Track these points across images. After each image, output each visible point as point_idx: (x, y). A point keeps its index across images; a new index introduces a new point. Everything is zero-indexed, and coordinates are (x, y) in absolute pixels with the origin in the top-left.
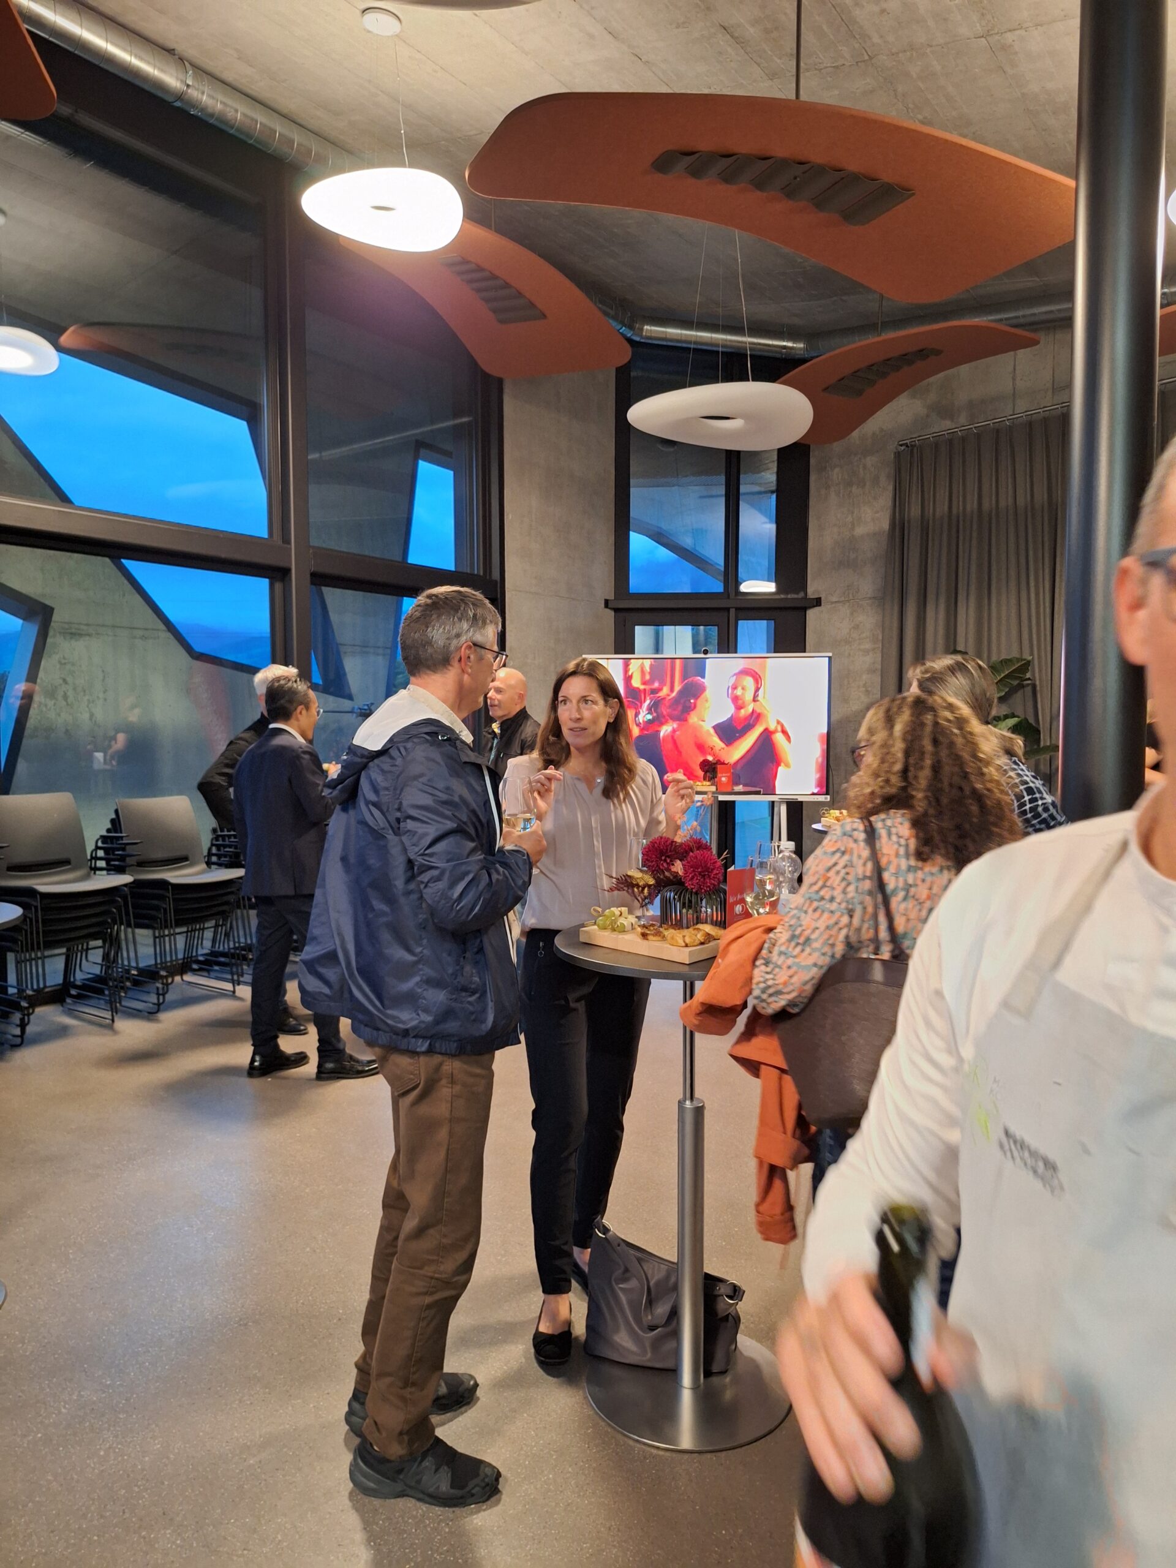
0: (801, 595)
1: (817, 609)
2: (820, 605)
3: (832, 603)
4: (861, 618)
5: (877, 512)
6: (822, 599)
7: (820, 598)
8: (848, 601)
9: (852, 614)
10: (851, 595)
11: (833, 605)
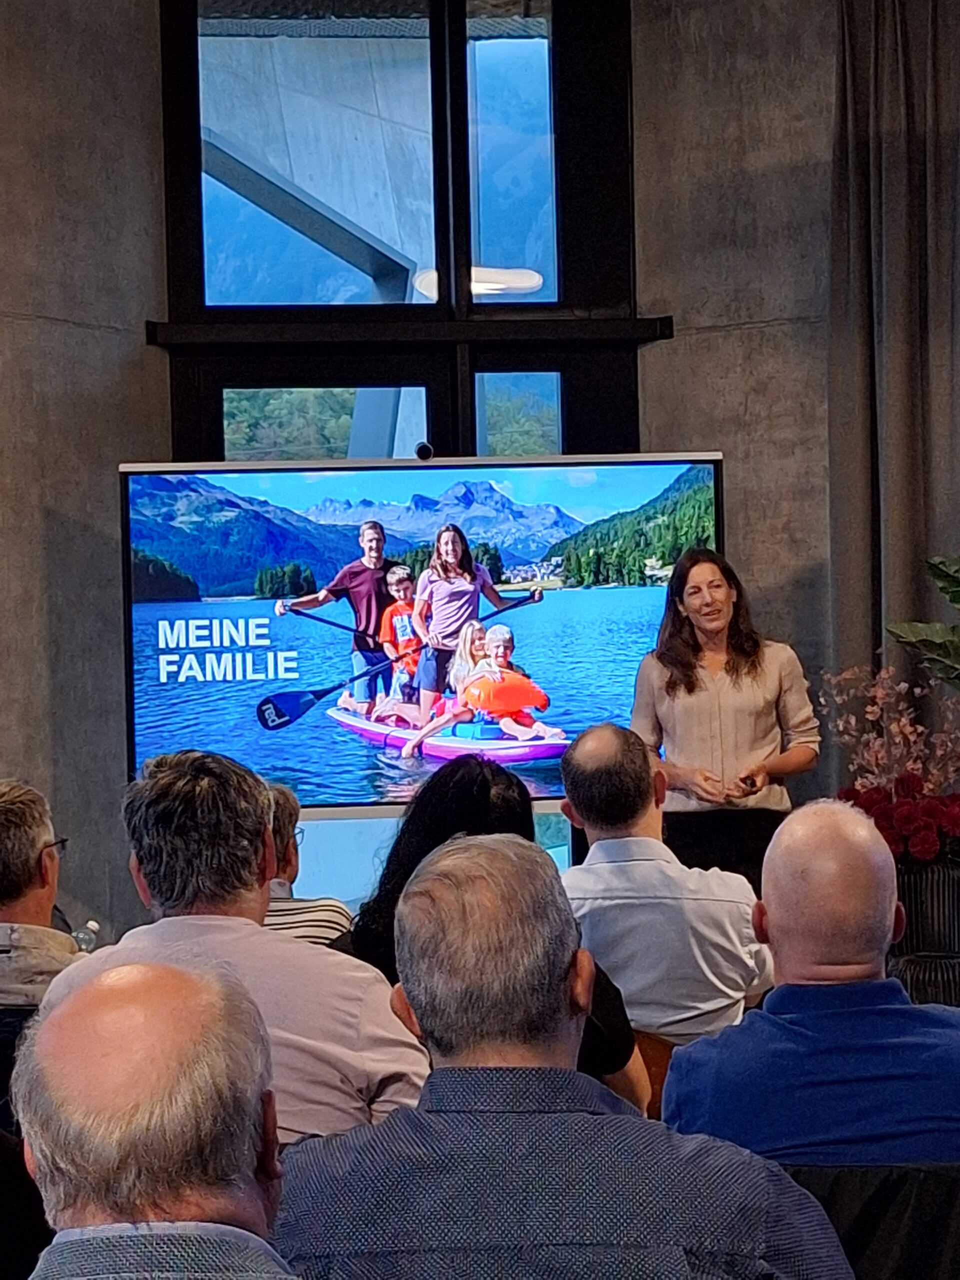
0: (623, 311)
1: (662, 344)
2: (671, 336)
3: (700, 330)
4: (769, 366)
5: (799, 118)
6: (674, 319)
7: (670, 319)
8: (738, 326)
9: (748, 357)
10: (743, 313)
11: (703, 336)
